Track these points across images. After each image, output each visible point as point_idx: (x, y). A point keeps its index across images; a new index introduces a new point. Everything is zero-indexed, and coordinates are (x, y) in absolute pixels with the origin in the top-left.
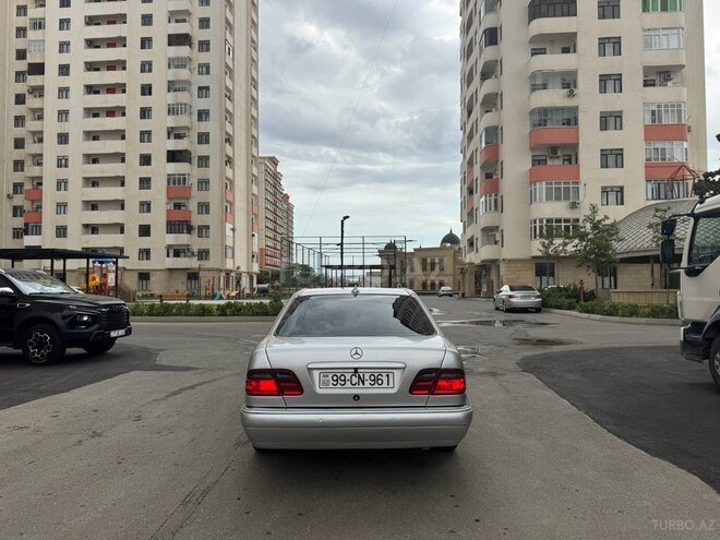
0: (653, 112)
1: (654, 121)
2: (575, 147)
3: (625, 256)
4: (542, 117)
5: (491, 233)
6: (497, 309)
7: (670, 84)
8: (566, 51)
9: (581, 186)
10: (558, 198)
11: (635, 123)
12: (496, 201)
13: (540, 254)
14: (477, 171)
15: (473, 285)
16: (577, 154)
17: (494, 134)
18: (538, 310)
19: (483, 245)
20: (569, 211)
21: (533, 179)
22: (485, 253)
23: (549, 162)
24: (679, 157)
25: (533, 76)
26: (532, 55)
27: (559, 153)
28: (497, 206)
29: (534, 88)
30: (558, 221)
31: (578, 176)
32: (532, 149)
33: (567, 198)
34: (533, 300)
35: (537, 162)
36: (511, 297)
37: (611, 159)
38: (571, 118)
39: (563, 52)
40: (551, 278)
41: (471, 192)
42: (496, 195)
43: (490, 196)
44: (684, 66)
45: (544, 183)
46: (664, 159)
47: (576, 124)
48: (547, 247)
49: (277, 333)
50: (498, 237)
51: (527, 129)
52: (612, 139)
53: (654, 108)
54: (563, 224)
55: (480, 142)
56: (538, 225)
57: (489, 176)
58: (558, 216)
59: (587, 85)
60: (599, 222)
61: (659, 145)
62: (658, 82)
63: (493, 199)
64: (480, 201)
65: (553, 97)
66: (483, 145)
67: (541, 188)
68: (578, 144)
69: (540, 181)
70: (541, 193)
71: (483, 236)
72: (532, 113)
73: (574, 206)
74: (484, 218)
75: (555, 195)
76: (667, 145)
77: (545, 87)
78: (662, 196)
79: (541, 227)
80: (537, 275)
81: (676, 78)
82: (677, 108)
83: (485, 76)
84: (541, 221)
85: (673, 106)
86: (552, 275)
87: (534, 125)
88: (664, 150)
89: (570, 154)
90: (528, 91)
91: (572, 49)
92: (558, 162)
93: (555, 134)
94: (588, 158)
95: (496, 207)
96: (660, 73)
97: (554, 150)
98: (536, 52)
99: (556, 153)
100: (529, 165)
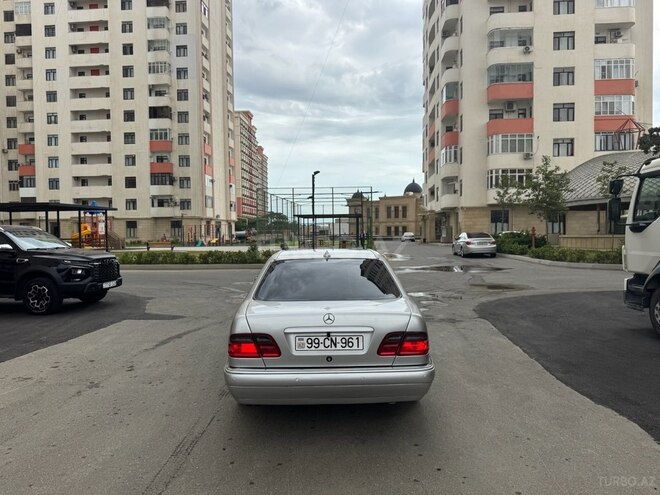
0: (603, 68)
1: (603, 76)
2: (529, 101)
3: (574, 204)
4: (499, 73)
5: (451, 183)
6: (456, 254)
7: (620, 40)
8: (523, 9)
9: (534, 139)
10: (513, 150)
11: (586, 79)
12: (455, 152)
13: (495, 202)
14: (438, 125)
15: (433, 230)
16: (531, 108)
17: (454, 89)
18: (492, 255)
19: (443, 194)
20: (523, 162)
21: (490, 132)
22: (445, 201)
23: (505, 116)
24: (626, 111)
25: (491, 34)
26: (491, 13)
27: (515, 108)
28: (457, 157)
29: (492, 46)
30: (513, 171)
31: (532, 129)
32: (489, 104)
33: (521, 150)
34: (489, 246)
35: (494, 116)
36: (468, 243)
37: (563, 113)
38: (526, 74)
39: (520, 11)
40: (505, 224)
41: (432, 144)
42: (456, 147)
43: (450, 148)
44: (633, 24)
45: (500, 136)
46: (612, 112)
47: (531, 79)
48: (502, 197)
49: (256, 297)
50: (457, 187)
51: (485, 84)
52: (564, 93)
53: (605, 64)
54: (517, 174)
55: (441, 97)
56: (494, 175)
57: (449, 129)
58: (513, 167)
59: (542, 41)
60: (551, 172)
61: (608, 99)
62: (608, 39)
63: (453, 151)
64: (441, 153)
65: (510, 54)
66: (444, 100)
67: (498, 140)
68: (532, 99)
69: (497, 134)
70: (497, 145)
71: (443, 186)
72: (489, 69)
73: (528, 157)
74: (445, 169)
75: (511, 147)
76: (615, 99)
77: (502, 44)
78: (610, 147)
79: (497, 177)
80: (492, 221)
81: (626, 35)
82: (626, 63)
83: (446, 34)
84: (497, 171)
85: (622, 62)
86: (507, 221)
87: (492, 81)
88: (612, 104)
89: (524, 107)
90: (486, 49)
91: (528, 8)
92: (514, 116)
93: (511, 89)
94: (542, 112)
95: (455, 158)
96: (611, 30)
97: (509, 105)
98: (494, 11)
99: (512, 107)
100: (487, 119)
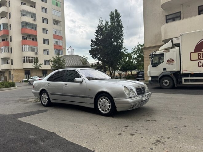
0: (55, 31)
1: (55, 33)
2: (36, 36)
4: (25, 25)
5: (6, 60)
7: (58, 25)
8: (32, 6)
9: (38, 48)
10: (32, 51)
12: (8, 49)
17: (6, 26)
20: (35, 55)
21: (23, 44)
23: (28, 39)
24: (61, 45)
25: (21, 11)
26: (22, 4)
29: (22, 15)
30: (32, 58)
31: (37, 45)
32: (22, 34)
33: (34, 51)
35: (24, 38)
36: (40, 79)
37: (46, 42)
38: (34, 27)
42: (8, 47)
43: (6, 47)
44: (61, 22)
45: (27, 45)
46: (58, 44)
47: (36, 29)
50: (10, 61)
51: (20, 27)
52: (46, 36)
56: (26, 58)
57: (4, 40)
58: (32, 56)
59: (39, 19)
61: (57, 40)
62: (55, 24)
63: (7, 48)
65: (28, 19)
66: (2, 29)
67: (26, 47)
68: (37, 36)
69: (26, 45)
70: (26, 48)
71: (2, 61)
72: (22, 23)
73: (36, 54)
77: (26, 15)
80: (25, 74)
81: (59, 24)
82: (60, 31)
83: (2, 5)
84: (27, 57)
86: (30, 74)
87: (22, 27)
88: (58, 42)
89: (35, 39)
90: (20, 15)
91: (34, 7)
92: (31, 40)
93: (29, 31)
94: (40, 40)
95: (8, 51)
96: (56, 22)
97: (29, 36)
98: (22, 3)
99: (30, 37)
100: (21, 39)
